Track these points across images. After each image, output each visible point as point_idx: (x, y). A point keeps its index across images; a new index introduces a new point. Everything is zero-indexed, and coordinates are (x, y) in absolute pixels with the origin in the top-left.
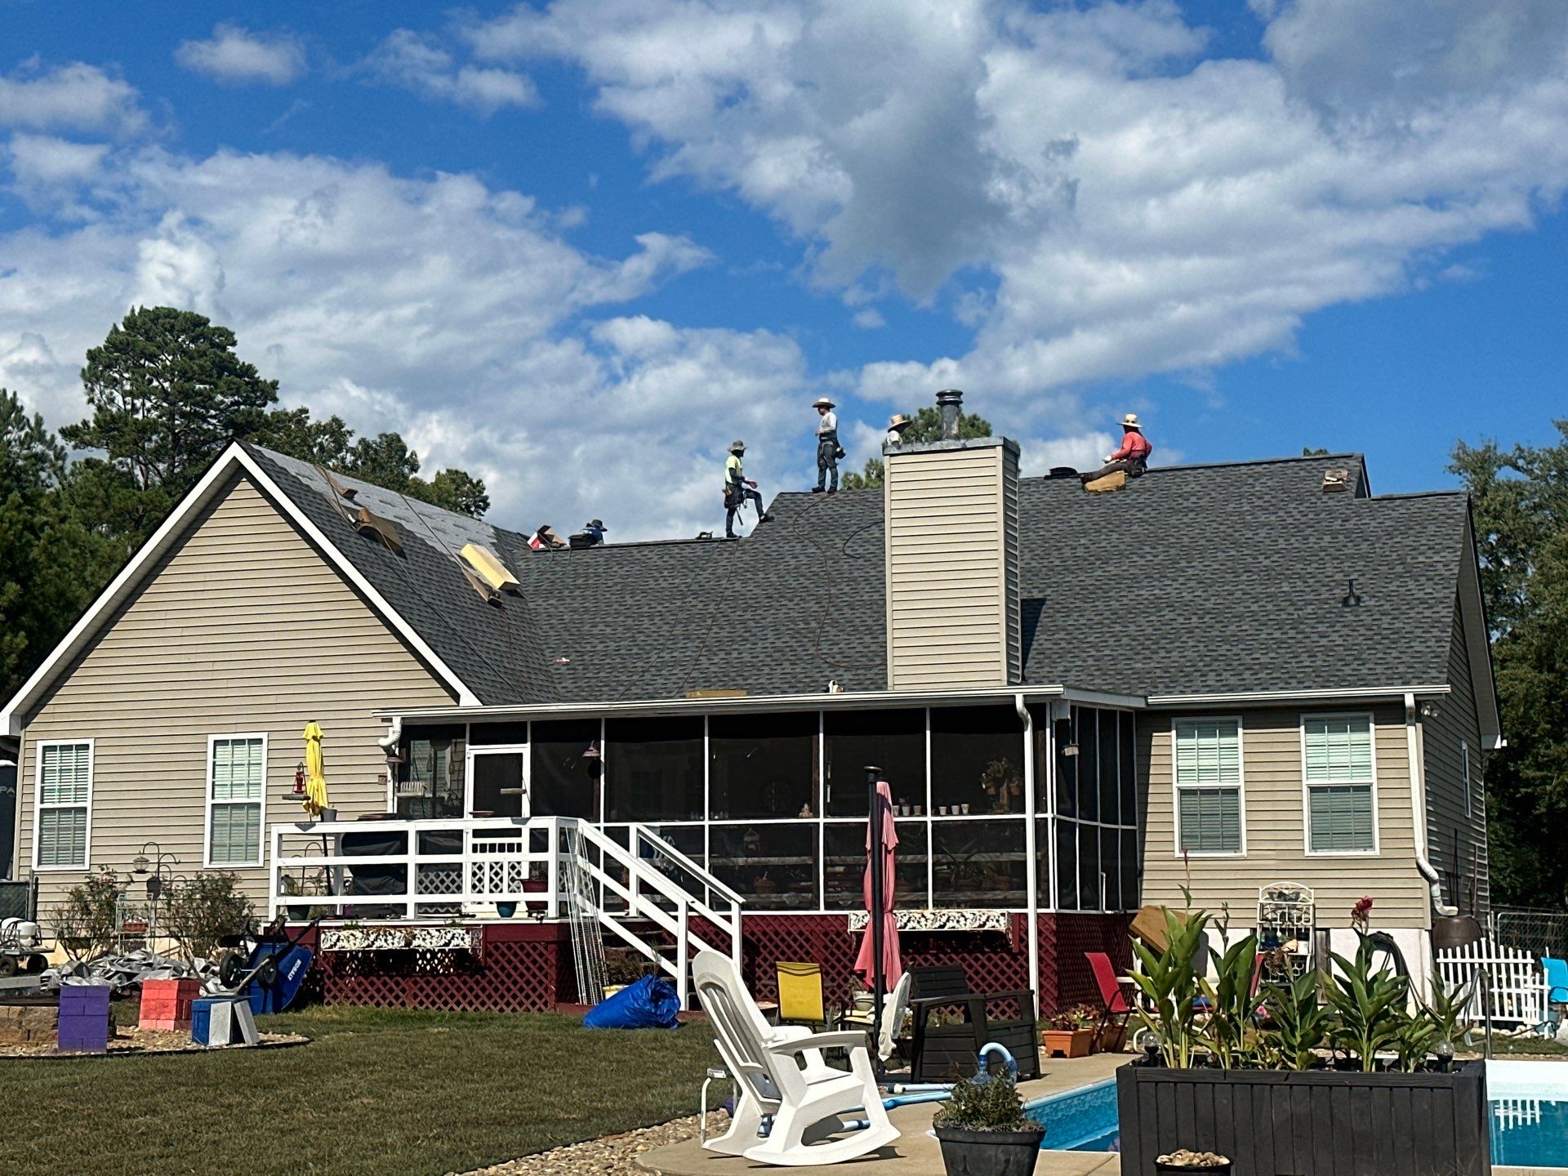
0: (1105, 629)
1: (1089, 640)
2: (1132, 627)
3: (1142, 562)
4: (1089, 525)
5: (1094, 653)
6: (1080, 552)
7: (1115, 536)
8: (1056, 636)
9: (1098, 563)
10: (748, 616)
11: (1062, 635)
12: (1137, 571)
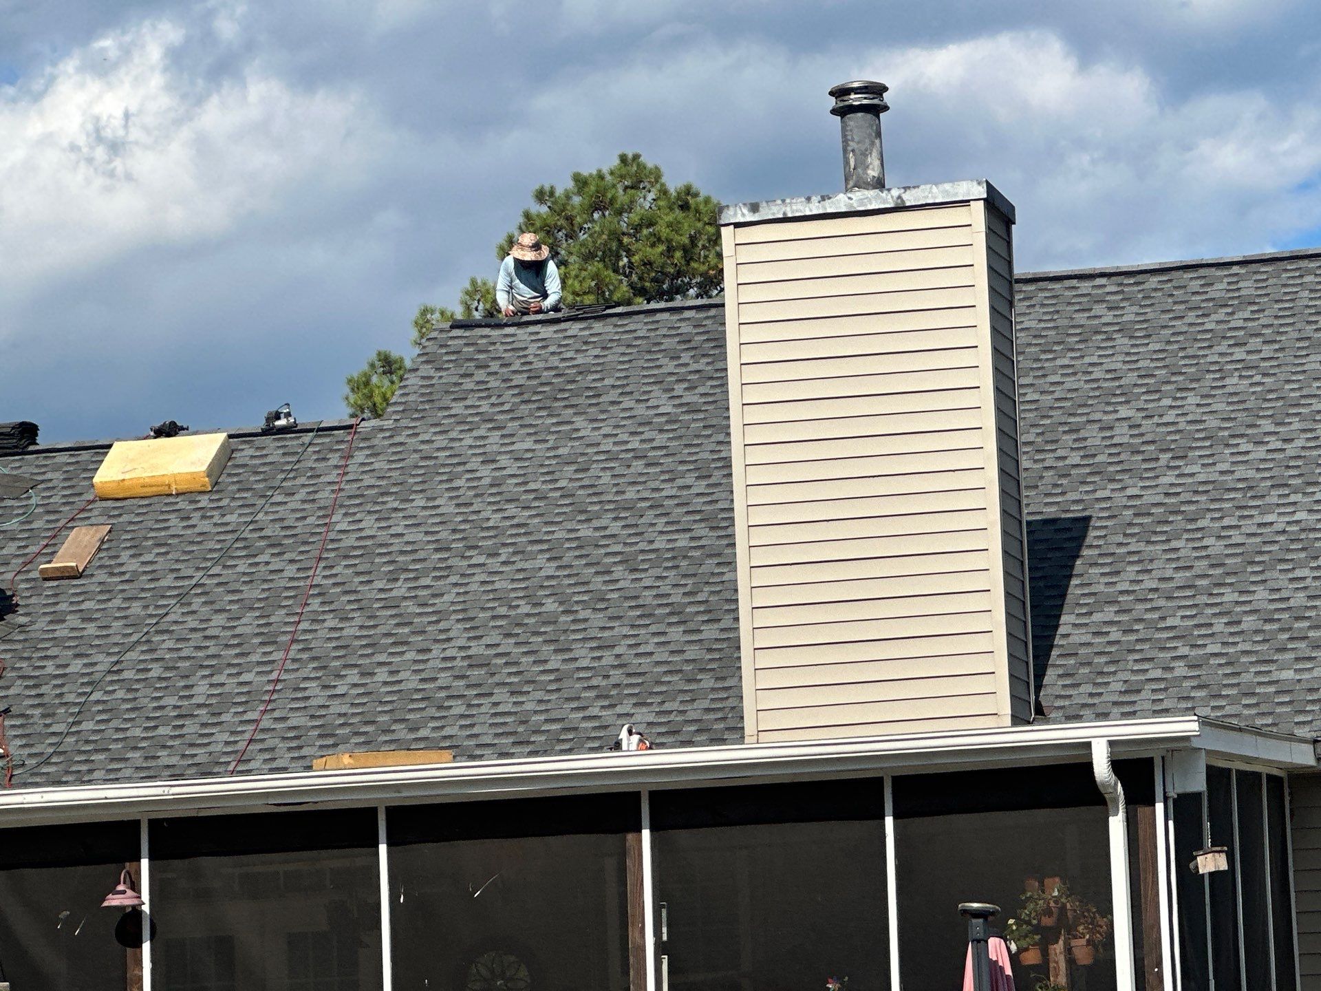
0: (1204, 599)
1: (1169, 622)
2: (1261, 594)
3: (1260, 453)
4: (1131, 378)
5: (1184, 651)
6: (1122, 434)
7: (1192, 399)
8: (1097, 617)
9: (1165, 457)
10: (400, 589)
11: (1109, 613)
12: (1251, 474)
